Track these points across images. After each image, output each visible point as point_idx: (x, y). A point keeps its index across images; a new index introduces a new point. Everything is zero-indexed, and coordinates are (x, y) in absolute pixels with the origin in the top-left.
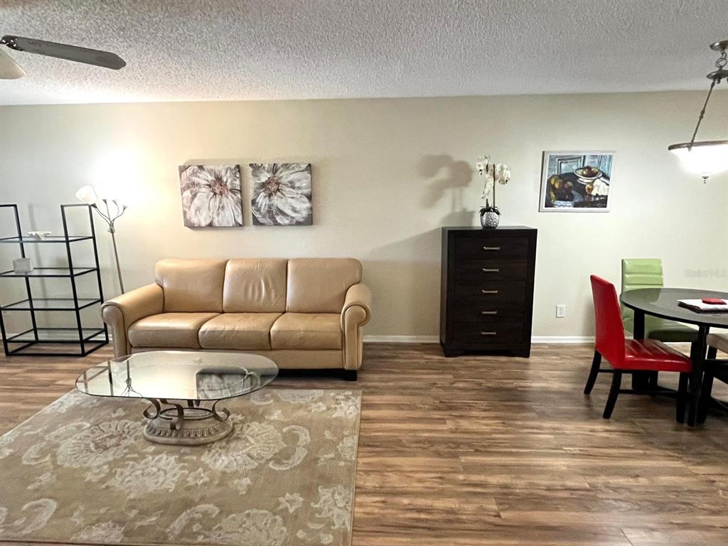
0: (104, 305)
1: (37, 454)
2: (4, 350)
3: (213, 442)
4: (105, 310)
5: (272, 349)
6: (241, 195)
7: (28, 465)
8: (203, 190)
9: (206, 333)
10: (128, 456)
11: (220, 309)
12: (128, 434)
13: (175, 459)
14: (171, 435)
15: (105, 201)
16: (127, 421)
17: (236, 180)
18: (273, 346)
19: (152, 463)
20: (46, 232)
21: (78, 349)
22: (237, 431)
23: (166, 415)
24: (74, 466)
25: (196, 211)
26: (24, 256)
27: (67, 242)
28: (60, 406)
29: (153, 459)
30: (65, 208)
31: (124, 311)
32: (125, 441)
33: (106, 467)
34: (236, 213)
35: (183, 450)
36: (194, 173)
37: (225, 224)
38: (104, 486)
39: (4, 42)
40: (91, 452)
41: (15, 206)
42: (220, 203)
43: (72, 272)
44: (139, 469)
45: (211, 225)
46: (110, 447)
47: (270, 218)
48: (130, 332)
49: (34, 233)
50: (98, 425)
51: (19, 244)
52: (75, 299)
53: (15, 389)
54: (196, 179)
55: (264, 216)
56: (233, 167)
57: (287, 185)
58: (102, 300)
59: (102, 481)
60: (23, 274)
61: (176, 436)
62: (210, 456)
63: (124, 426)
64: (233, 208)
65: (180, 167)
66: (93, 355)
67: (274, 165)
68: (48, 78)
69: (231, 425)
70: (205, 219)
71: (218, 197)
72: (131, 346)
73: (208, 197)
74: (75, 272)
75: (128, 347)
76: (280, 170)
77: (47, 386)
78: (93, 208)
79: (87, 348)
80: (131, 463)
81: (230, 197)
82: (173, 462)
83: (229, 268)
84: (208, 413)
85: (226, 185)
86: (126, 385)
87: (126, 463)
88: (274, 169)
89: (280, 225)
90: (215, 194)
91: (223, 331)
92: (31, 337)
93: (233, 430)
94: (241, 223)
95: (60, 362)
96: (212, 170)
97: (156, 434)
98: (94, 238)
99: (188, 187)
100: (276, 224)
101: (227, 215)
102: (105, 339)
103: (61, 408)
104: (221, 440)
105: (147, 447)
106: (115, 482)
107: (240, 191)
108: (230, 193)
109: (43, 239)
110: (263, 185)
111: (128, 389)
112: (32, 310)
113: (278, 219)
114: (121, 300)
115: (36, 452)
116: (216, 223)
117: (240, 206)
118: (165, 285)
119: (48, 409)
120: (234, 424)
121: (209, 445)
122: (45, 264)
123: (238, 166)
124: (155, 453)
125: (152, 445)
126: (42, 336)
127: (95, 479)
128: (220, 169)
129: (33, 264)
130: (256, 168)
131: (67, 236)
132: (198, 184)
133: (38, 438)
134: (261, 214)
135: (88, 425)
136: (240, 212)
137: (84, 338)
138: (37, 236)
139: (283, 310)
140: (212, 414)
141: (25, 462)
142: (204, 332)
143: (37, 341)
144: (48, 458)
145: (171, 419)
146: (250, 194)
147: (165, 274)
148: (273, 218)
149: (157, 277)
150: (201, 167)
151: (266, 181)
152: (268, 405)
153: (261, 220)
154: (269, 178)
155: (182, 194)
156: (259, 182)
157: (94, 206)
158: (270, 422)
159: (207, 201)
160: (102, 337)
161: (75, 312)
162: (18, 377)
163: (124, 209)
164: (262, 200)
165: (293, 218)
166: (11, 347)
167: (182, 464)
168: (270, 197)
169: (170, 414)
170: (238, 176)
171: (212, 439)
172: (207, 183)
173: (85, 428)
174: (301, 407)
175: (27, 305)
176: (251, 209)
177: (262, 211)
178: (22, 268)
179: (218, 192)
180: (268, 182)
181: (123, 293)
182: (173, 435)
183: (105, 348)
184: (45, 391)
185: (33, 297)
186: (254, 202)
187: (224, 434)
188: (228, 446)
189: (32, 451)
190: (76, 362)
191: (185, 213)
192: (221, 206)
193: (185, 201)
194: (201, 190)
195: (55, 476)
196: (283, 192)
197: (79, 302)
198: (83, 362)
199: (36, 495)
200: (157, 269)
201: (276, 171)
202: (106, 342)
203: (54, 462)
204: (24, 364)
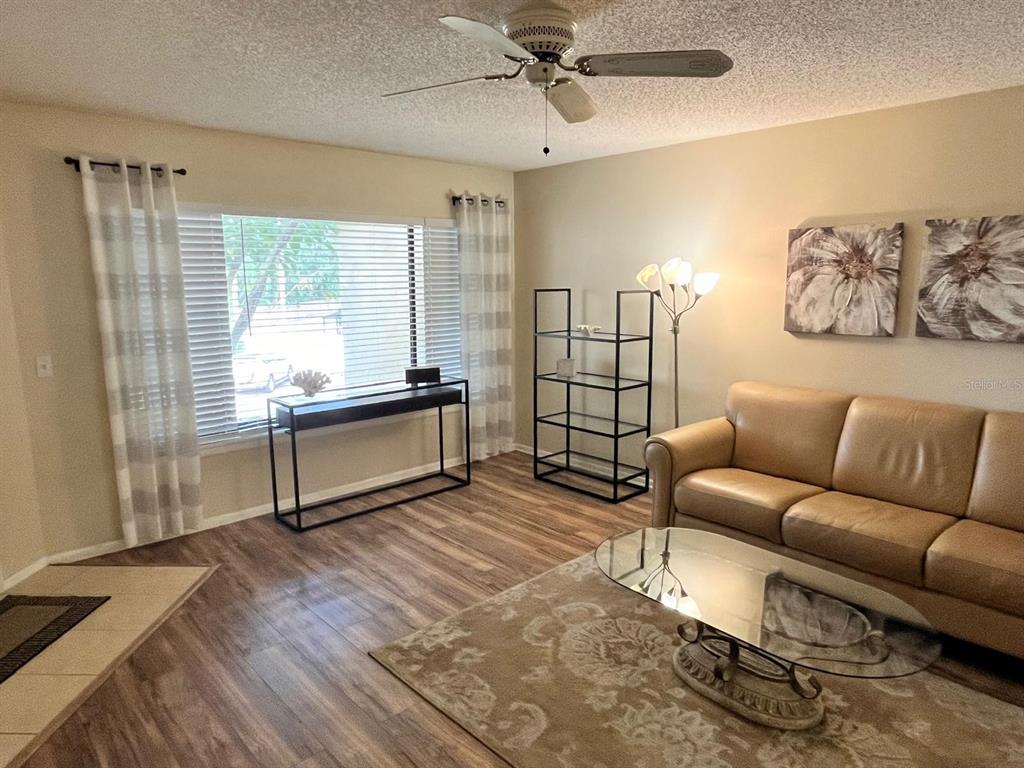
0: (649, 439)
1: (540, 631)
2: (533, 470)
3: (783, 731)
4: (650, 448)
5: (923, 588)
6: (900, 280)
7: (527, 643)
8: (827, 269)
9: (797, 522)
10: (646, 690)
11: (826, 481)
12: (651, 650)
13: (715, 730)
14: (712, 684)
15: (672, 287)
16: (652, 627)
17: (892, 252)
18: (929, 583)
19: (678, 721)
20: (597, 327)
21: (608, 491)
22: (831, 730)
23: (711, 646)
24: (577, 672)
25: (809, 304)
26: (569, 356)
27: (618, 342)
28: (576, 570)
29: (681, 713)
30: (622, 295)
31: (675, 455)
32: (647, 662)
33: (614, 693)
34: (883, 313)
35: (730, 720)
36: (815, 241)
37: (859, 331)
38: (605, 725)
39: (576, 67)
40: (600, 658)
41: (569, 290)
42: (855, 293)
43: (617, 384)
44: (657, 722)
45: (830, 332)
46: (625, 663)
47: (954, 324)
48: (678, 489)
49: (583, 327)
50: (614, 618)
51: (566, 340)
52: (617, 421)
53: (535, 527)
54: (815, 252)
55: (943, 320)
56: (890, 227)
57: (1008, 259)
58: (648, 430)
59: (605, 715)
60: (566, 379)
61: (721, 689)
62: (775, 755)
63: (648, 634)
64: (879, 301)
65: (791, 232)
66: (627, 505)
67: (984, 219)
68: (625, 114)
69: (821, 712)
70: (822, 321)
71: (853, 282)
72: (676, 510)
73: (832, 283)
74: (622, 384)
75: (672, 510)
76: (997, 229)
77: (568, 533)
78: (655, 295)
79: (622, 493)
80: (648, 704)
81: (875, 283)
82: (710, 735)
83: (854, 411)
84: (781, 672)
85: (870, 261)
86: (661, 560)
87: (642, 701)
88: (983, 228)
89: (977, 339)
90: (847, 277)
91: (828, 526)
92: (561, 460)
93: (823, 722)
94: (891, 332)
95: (588, 504)
96: (848, 235)
97: (692, 671)
98: (651, 338)
99: (800, 265)
100: (968, 337)
101: (864, 315)
102: (644, 485)
103: (577, 573)
104: (796, 732)
105: (673, 687)
106: (622, 725)
107: (898, 272)
108: (876, 275)
109: (592, 336)
110: (952, 261)
111: (663, 567)
112: (568, 427)
113: (977, 328)
114: (671, 437)
115: (539, 628)
116: (841, 329)
117: (893, 299)
118: (739, 424)
119: (562, 568)
120: (827, 710)
121: (775, 732)
122: (591, 369)
123: (901, 226)
124: (686, 704)
125: (682, 687)
126: (575, 462)
127: (598, 707)
128: (865, 233)
129: (577, 367)
130: (939, 228)
131: (618, 334)
132: (819, 261)
133: (544, 608)
134: (936, 315)
135: (603, 614)
136: (892, 309)
137: (620, 477)
138: (586, 331)
139: (960, 512)
140: (787, 678)
141: (525, 638)
142: (792, 519)
143: (568, 468)
144: (549, 644)
145: (718, 657)
146: (919, 277)
147: (741, 405)
148: (962, 325)
149: (729, 407)
150: (828, 231)
151: (959, 252)
152: (899, 699)
153: (934, 326)
154: (967, 247)
155: (788, 277)
156: (942, 254)
157: (658, 293)
158: (904, 740)
159: (832, 288)
160: (640, 481)
161: (613, 440)
162: (539, 511)
163: (697, 299)
164: (944, 291)
165: (1011, 327)
166: (542, 469)
167: (725, 748)
168: (961, 284)
169: (717, 646)
170: (898, 243)
171: (781, 723)
172: (834, 257)
173: (598, 615)
174: (979, 735)
175: (562, 420)
176: (916, 306)
177: (940, 309)
178: (565, 372)
179: (853, 273)
180: (964, 255)
181: (677, 426)
182: (717, 685)
183: (642, 498)
184: (565, 541)
185: (571, 410)
186: (924, 293)
187: (804, 723)
188: (809, 751)
189: (535, 625)
190: (606, 510)
191: (788, 308)
192: (855, 297)
193: (791, 290)
194: (822, 270)
195: (552, 676)
196: (996, 274)
197: (620, 426)
198: (614, 512)
199: (528, 694)
200: (730, 397)
201: (987, 231)
202: (644, 490)
203: (555, 654)
204: (549, 496)
